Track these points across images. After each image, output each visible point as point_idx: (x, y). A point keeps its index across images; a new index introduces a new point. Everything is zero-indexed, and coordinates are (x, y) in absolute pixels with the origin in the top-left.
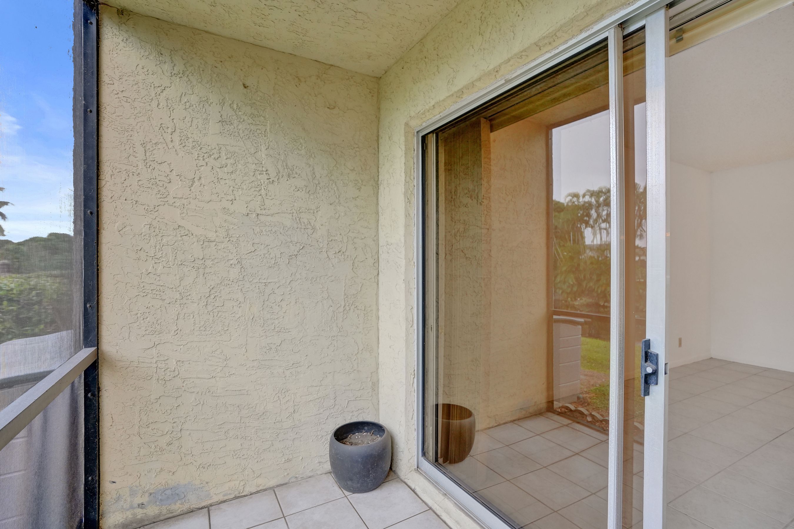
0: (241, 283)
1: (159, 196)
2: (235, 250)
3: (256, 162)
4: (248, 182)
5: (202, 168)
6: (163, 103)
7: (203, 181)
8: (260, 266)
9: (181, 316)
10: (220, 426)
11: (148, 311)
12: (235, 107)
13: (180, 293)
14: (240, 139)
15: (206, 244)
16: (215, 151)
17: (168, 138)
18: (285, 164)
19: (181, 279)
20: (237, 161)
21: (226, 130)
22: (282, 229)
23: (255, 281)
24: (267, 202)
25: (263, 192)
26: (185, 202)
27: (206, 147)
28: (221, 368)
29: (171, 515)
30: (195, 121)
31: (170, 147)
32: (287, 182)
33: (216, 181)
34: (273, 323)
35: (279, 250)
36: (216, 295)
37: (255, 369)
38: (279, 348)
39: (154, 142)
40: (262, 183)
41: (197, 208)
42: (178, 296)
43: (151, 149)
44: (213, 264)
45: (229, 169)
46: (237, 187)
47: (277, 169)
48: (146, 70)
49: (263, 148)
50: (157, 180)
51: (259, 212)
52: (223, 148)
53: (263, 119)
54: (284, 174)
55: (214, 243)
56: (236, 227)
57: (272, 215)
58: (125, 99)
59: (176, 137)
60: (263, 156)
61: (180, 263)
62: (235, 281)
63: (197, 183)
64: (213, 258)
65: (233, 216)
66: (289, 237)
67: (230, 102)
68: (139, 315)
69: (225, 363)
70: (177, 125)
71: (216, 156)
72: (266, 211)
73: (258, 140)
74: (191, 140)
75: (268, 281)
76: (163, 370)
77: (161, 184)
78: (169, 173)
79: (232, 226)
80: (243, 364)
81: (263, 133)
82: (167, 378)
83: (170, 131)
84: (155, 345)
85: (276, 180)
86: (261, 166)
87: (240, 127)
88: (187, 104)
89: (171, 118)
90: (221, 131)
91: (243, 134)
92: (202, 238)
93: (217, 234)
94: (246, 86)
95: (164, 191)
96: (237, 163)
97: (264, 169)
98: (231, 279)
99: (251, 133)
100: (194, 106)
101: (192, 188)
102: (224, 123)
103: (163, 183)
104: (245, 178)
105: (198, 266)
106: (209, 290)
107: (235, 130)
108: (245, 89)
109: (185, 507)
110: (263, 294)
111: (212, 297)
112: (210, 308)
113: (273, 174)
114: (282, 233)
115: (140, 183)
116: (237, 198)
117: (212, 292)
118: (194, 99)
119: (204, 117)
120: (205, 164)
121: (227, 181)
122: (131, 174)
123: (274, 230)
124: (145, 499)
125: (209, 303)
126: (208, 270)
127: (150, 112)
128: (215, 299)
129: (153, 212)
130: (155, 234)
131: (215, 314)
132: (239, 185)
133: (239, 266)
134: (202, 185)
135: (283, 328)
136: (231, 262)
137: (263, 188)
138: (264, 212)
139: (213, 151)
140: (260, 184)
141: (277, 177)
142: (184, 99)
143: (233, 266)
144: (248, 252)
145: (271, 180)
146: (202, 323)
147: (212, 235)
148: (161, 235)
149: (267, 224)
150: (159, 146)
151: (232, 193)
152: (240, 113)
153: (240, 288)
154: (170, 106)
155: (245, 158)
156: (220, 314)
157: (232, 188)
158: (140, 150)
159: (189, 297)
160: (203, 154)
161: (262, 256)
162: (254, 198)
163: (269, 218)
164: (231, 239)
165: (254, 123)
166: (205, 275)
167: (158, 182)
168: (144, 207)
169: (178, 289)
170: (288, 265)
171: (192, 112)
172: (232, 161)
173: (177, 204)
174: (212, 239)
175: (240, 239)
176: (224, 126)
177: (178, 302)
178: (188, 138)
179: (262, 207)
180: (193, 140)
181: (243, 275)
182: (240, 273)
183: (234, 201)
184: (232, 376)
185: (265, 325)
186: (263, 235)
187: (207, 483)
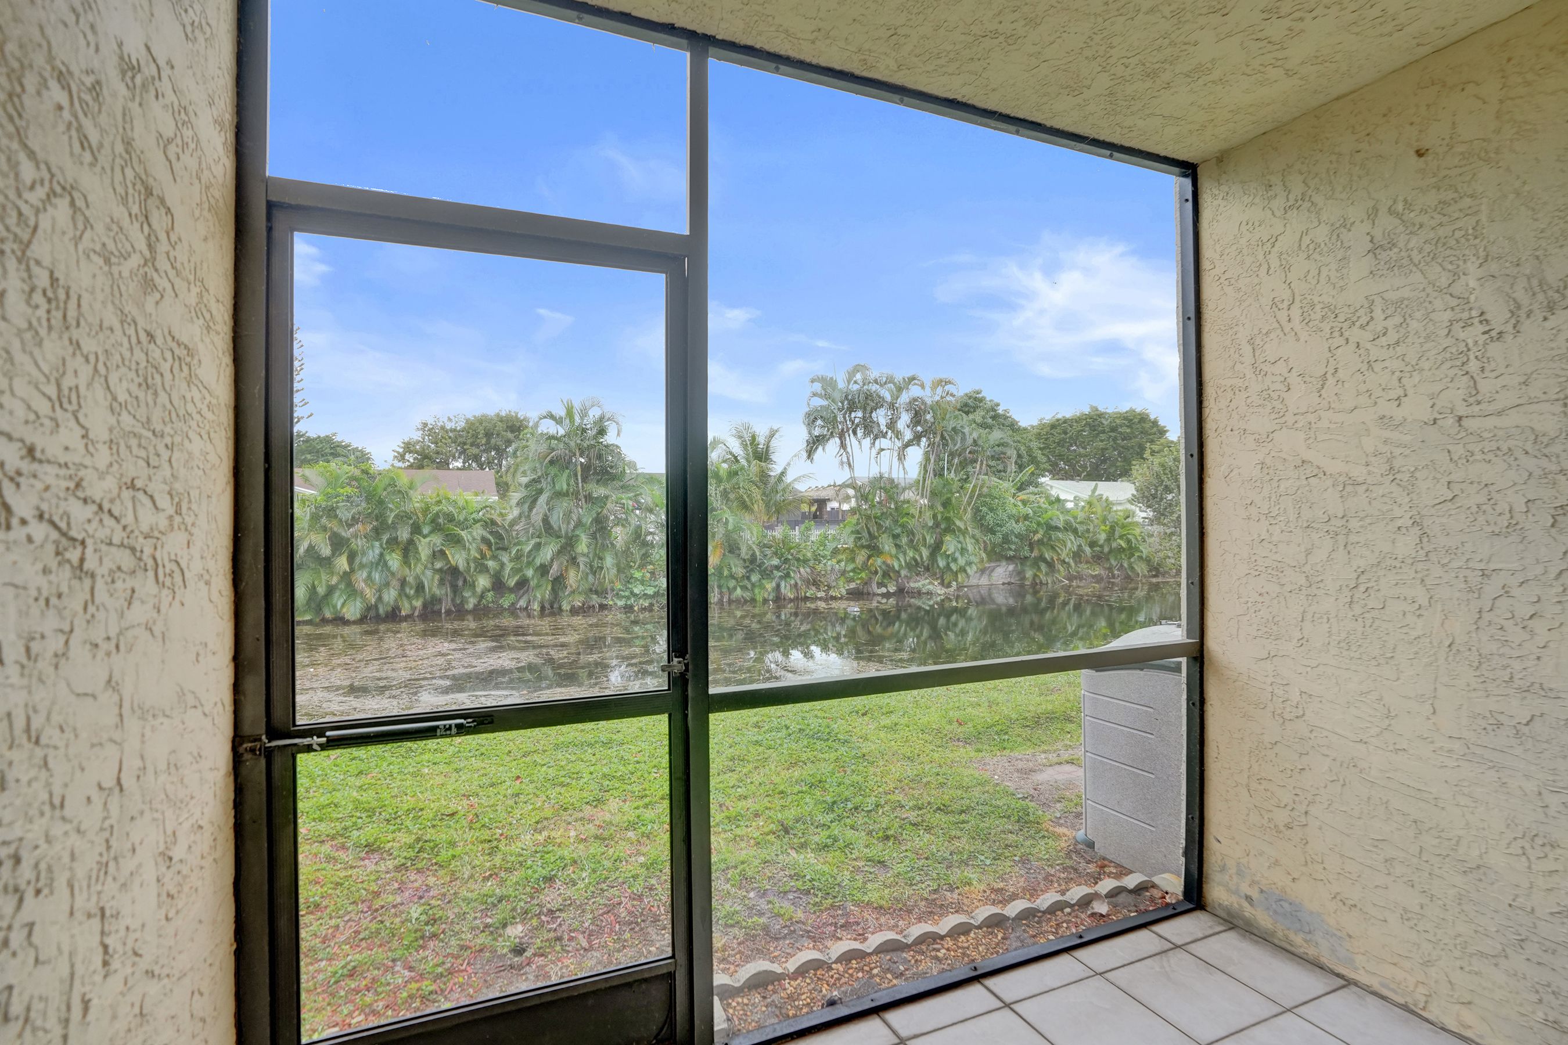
0: (1420, 566)
1: (1273, 416)
2: (1407, 499)
3: (1454, 302)
4: (1434, 352)
5: (1340, 349)
6: (1275, 263)
7: (1341, 374)
8: (1468, 530)
9: (1309, 616)
10: (1376, 843)
11: (1260, 599)
12: (1400, 207)
13: (1307, 577)
14: (1414, 269)
15: (1349, 488)
16: (1362, 312)
17: (1283, 316)
18: (1535, 282)
19: (1308, 553)
20: (1407, 316)
21: (1382, 263)
22: (1529, 443)
23: (1455, 564)
24: (1486, 386)
25: (1473, 366)
26: (1311, 417)
27: (1346, 309)
28: (1378, 730)
29: (1288, 947)
30: (1325, 272)
31: (1287, 330)
32: (1547, 324)
33: (1364, 367)
34: (1505, 667)
35: (1521, 493)
36: (1369, 585)
37: (1455, 756)
38: (1526, 730)
39: (1264, 332)
40: (1471, 345)
41: (1332, 426)
42: (1302, 581)
43: (1262, 344)
44: (1361, 527)
45: (1392, 336)
46: (1409, 368)
47: (1512, 303)
48: (1250, 224)
49: (1472, 267)
50: (1270, 392)
51: (1462, 411)
52: (1378, 301)
53: (1469, 200)
54: (1535, 306)
55: (1364, 487)
56: (1408, 452)
57: (1500, 413)
58: (1227, 283)
59: (1296, 312)
60: (1472, 283)
61: (1305, 525)
62: (1410, 561)
63: (1331, 381)
64: (1362, 514)
65: (1400, 428)
66: (1553, 459)
67: (1390, 203)
68: (1250, 604)
69: (1387, 722)
70: (1296, 291)
71: (1364, 320)
72: (1483, 406)
73: (1457, 253)
74: (1318, 307)
75: (1492, 566)
76: (1281, 700)
77: (1274, 395)
78: (1287, 375)
79: (1398, 451)
80: (1425, 736)
81: (1470, 231)
82: (1287, 716)
83: (1286, 303)
84: (1269, 657)
85: (1509, 327)
86: (1467, 307)
87: (1411, 245)
88: (1311, 247)
89: (1288, 282)
90: (1373, 269)
91: (1420, 256)
92: (1342, 479)
93: (1369, 468)
94: (1422, 151)
95: (1280, 406)
96: (1408, 320)
97: (1474, 313)
98: (1400, 557)
99: (1439, 245)
100: (1323, 245)
101: (1323, 392)
102: (1378, 251)
103: (1278, 393)
104: (1426, 346)
105: (1335, 529)
106: (1355, 575)
107: (1403, 254)
108: (1423, 159)
109: (1311, 952)
110: (1476, 595)
111: (1362, 588)
112: (1358, 610)
113: (1498, 316)
114: (1530, 451)
115: (1249, 401)
116: (1410, 392)
117: (1363, 578)
118: (1321, 233)
119: (1339, 257)
120: (1343, 342)
121: (1387, 364)
122: (1237, 392)
123: (1505, 449)
124: (1255, 894)
125: (1355, 599)
126: (1353, 538)
127: (1258, 287)
128: (1366, 594)
129: (1265, 444)
130: (1268, 478)
131: (1368, 623)
132: (1414, 363)
133: (1416, 530)
134: (1340, 383)
135: (1537, 686)
136: (1399, 523)
137: (1472, 357)
138: (1476, 409)
139: (1358, 314)
140: (1465, 349)
141: (1513, 321)
142: (1306, 240)
143: (1404, 530)
144: (1437, 501)
145: (1494, 334)
146: (1343, 635)
147: (1358, 472)
148: (1276, 479)
149: (1486, 435)
150: (1272, 336)
151: (1398, 384)
152: (1412, 215)
153: (1419, 575)
154: (1284, 263)
155: (1427, 304)
156: (1377, 623)
157: (1397, 374)
158: (1247, 349)
159: (1321, 585)
160: (1340, 325)
161: (1474, 509)
162: (1449, 385)
163: (1491, 422)
164: (1398, 476)
165: (1445, 219)
166: (1349, 547)
167: (1272, 394)
168: (1254, 437)
169: (1303, 569)
170: (1553, 531)
171: (1318, 257)
172: (1397, 319)
173: (1299, 425)
174: (1360, 480)
175: (1418, 474)
176: (1379, 257)
177: (1304, 592)
178: (1313, 306)
179: (1472, 400)
180: (1322, 305)
181: (1427, 549)
182: (1419, 546)
183: (1403, 399)
184: (1400, 753)
185: (1484, 666)
186: (1476, 461)
187: (1350, 936)
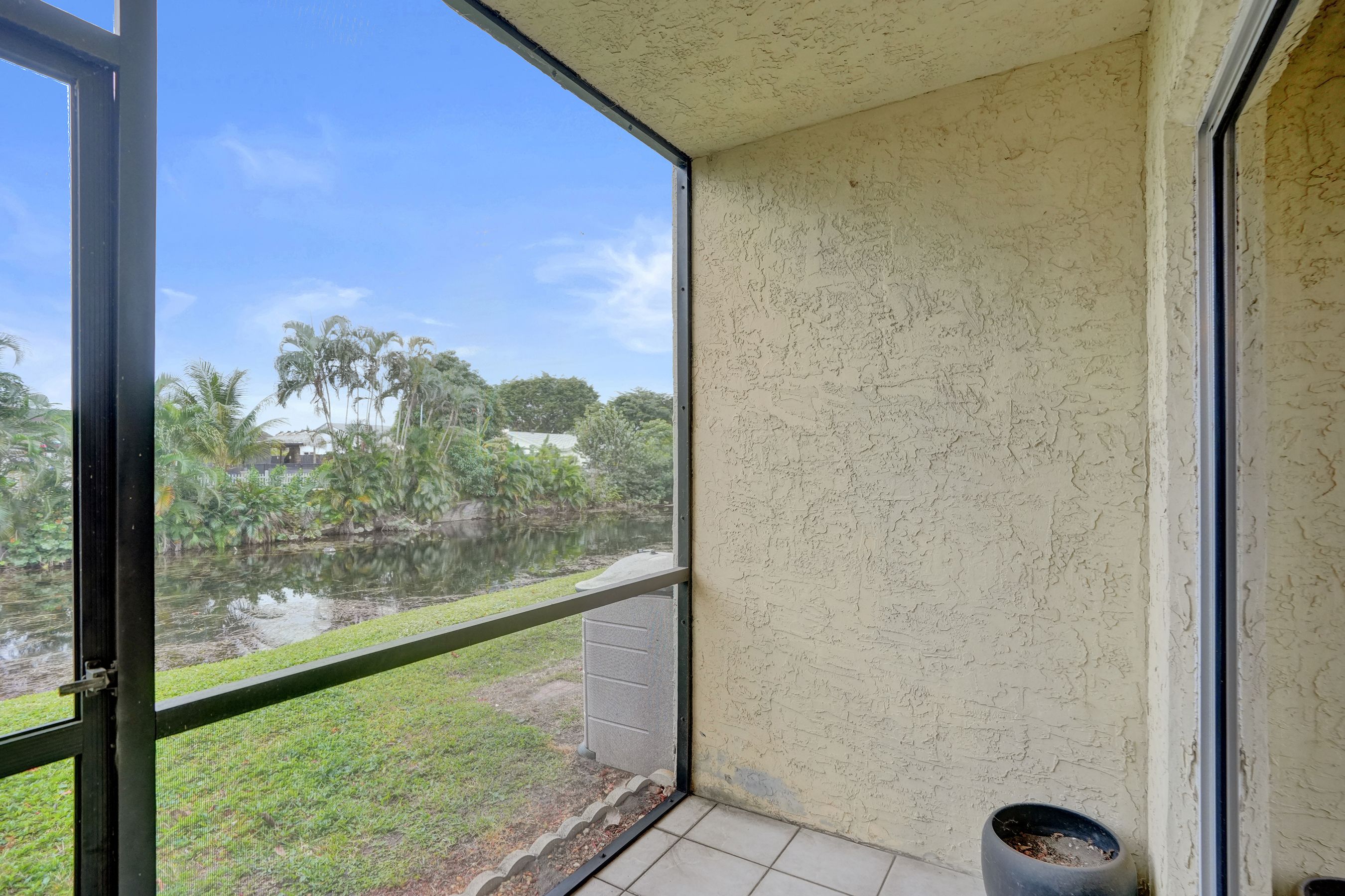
0: (851, 499)
1: (748, 378)
2: (843, 448)
3: (874, 300)
4: (861, 336)
5: (798, 328)
6: (751, 252)
7: (798, 347)
8: (881, 471)
9: (773, 542)
10: (819, 715)
11: (737, 530)
12: (840, 222)
13: (773, 510)
14: (849, 271)
15: (804, 439)
16: (813, 299)
17: (757, 295)
18: (921, 293)
19: (774, 490)
20: (844, 307)
21: (828, 263)
22: (918, 408)
23: (873, 497)
24: (893, 364)
25: (885, 349)
26: (777, 380)
27: (802, 296)
28: (821, 628)
29: (758, 810)
30: (788, 263)
31: (760, 308)
32: (927, 323)
33: (815, 343)
34: (902, 571)
35: (913, 444)
36: (817, 515)
37: (871, 641)
38: (913, 616)
39: (742, 307)
40: (884, 333)
41: (792, 388)
42: (769, 513)
43: (740, 317)
44: (812, 469)
45: (834, 321)
46: (845, 347)
47: (908, 305)
48: (733, 216)
49: (884, 274)
50: (746, 357)
51: (878, 382)
52: (825, 292)
53: (883, 225)
54: (922, 309)
55: (815, 437)
56: (844, 411)
57: (901, 385)
58: (714, 262)
59: (766, 294)
60: (885, 287)
61: (772, 467)
62: (844, 495)
63: (792, 352)
64: (813, 459)
65: (839, 393)
66: (931, 420)
67: (833, 218)
68: (729, 534)
69: (828, 621)
70: (767, 277)
71: (815, 306)
72: (891, 379)
73: (876, 263)
74: (783, 292)
75: (896, 498)
76: (753, 611)
77: (750, 361)
78: (759, 345)
79: (837, 410)
80: (853, 628)
81: (884, 249)
82: (757, 624)
83: (759, 286)
84: (744, 577)
85: (906, 323)
86: (881, 305)
87: (847, 252)
88: (778, 242)
89: (760, 269)
90: (822, 267)
91: (852, 262)
92: (798, 431)
93: (818, 423)
94: (854, 183)
95: (754, 370)
96: (845, 309)
97: (886, 310)
98: (838, 492)
99: (865, 256)
100: (787, 242)
101: (786, 360)
102: (824, 254)
103: (752, 359)
104: (856, 331)
105: (794, 471)
106: (807, 508)
107: (841, 258)
108: (854, 189)
110: (886, 520)
111: (812, 518)
112: (809, 535)
113: (900, 314)
114: (918, 414)
115: (730, 364)
116: (846, 365)
117: (812, 510)
118: (785, 233)
119: (798, 254)
120: (800, 322)
121: (830, 341)
122: (720, 356)
123: (904, 411)
124: (732, 773)
125: (807, 527)
126: (806, 478)
127: (738, 270)
128: (815, 522)
129: (742, 400)
130: (744, 429)
131: (816, 545)
132: (848, 343)
133: (848, 472)
134: (798, 354)
135: (920, 583)
136: (838, 466)
137: (884, 342)
138: (887, 381)
139: (811, 301)
140: (881, 336)
141: (909, 318)
142: (775, 237)
143: (840, 472)
144: (863, 450)
145: (898, 326)
146: (799, 556)
147: (810, 426)
148: (750, 429)
149: (893, 401)
150: (749, 311)
151: (837, 359)
152: (847, 230)
153: (850, 506)
154: (758, 252)
155: (856, 299)
156: (822, 544)
157: (837, 350)
158: (729, 321)
159: (782, 516)
160: (798, 308)
161: (885, 456)
162: (870, 362)
163: (896, 391)
164: (837, 430)
165: (868, 237)
166: (803, 485)
167: (748, 360)
168: (733, 394)
169: (770, 504)
170: (930, 471)
171: (783, 252)
172: (837, 308)
173: (768, 386)
174: (812, 432)
175: (850, 429)
176: (825, 258)
177: (770, 522)
178: (779, 290)
179: (884, 374)
180: (786, 291)
181: (855, 486)
182: (850, 484)
183: (841, 370)
184: (836, 644)
185: (890, 572)
186: (887, 419)
